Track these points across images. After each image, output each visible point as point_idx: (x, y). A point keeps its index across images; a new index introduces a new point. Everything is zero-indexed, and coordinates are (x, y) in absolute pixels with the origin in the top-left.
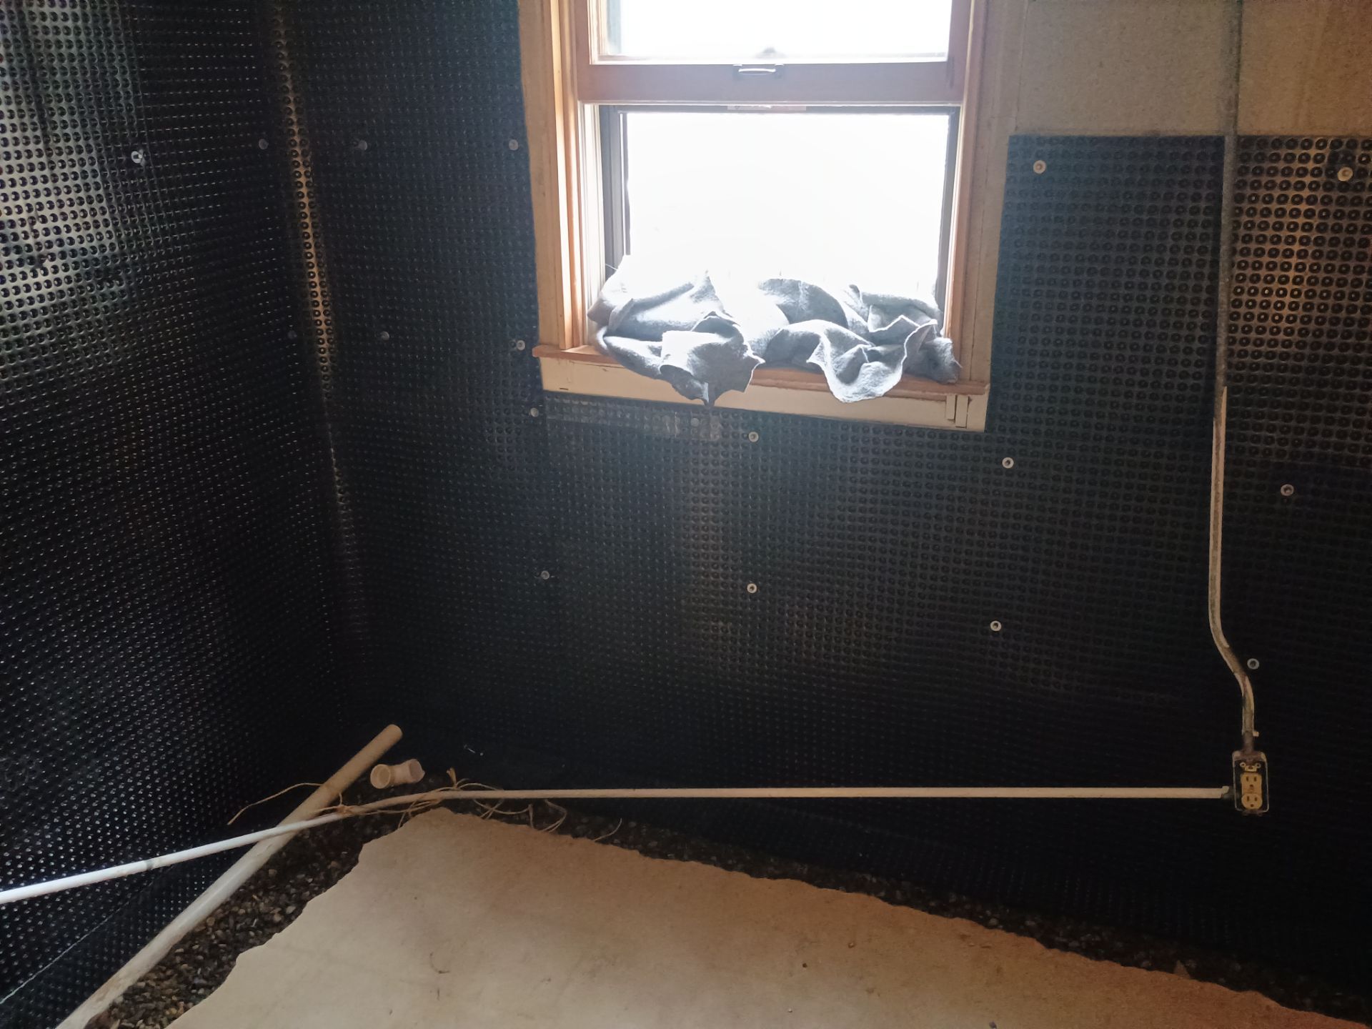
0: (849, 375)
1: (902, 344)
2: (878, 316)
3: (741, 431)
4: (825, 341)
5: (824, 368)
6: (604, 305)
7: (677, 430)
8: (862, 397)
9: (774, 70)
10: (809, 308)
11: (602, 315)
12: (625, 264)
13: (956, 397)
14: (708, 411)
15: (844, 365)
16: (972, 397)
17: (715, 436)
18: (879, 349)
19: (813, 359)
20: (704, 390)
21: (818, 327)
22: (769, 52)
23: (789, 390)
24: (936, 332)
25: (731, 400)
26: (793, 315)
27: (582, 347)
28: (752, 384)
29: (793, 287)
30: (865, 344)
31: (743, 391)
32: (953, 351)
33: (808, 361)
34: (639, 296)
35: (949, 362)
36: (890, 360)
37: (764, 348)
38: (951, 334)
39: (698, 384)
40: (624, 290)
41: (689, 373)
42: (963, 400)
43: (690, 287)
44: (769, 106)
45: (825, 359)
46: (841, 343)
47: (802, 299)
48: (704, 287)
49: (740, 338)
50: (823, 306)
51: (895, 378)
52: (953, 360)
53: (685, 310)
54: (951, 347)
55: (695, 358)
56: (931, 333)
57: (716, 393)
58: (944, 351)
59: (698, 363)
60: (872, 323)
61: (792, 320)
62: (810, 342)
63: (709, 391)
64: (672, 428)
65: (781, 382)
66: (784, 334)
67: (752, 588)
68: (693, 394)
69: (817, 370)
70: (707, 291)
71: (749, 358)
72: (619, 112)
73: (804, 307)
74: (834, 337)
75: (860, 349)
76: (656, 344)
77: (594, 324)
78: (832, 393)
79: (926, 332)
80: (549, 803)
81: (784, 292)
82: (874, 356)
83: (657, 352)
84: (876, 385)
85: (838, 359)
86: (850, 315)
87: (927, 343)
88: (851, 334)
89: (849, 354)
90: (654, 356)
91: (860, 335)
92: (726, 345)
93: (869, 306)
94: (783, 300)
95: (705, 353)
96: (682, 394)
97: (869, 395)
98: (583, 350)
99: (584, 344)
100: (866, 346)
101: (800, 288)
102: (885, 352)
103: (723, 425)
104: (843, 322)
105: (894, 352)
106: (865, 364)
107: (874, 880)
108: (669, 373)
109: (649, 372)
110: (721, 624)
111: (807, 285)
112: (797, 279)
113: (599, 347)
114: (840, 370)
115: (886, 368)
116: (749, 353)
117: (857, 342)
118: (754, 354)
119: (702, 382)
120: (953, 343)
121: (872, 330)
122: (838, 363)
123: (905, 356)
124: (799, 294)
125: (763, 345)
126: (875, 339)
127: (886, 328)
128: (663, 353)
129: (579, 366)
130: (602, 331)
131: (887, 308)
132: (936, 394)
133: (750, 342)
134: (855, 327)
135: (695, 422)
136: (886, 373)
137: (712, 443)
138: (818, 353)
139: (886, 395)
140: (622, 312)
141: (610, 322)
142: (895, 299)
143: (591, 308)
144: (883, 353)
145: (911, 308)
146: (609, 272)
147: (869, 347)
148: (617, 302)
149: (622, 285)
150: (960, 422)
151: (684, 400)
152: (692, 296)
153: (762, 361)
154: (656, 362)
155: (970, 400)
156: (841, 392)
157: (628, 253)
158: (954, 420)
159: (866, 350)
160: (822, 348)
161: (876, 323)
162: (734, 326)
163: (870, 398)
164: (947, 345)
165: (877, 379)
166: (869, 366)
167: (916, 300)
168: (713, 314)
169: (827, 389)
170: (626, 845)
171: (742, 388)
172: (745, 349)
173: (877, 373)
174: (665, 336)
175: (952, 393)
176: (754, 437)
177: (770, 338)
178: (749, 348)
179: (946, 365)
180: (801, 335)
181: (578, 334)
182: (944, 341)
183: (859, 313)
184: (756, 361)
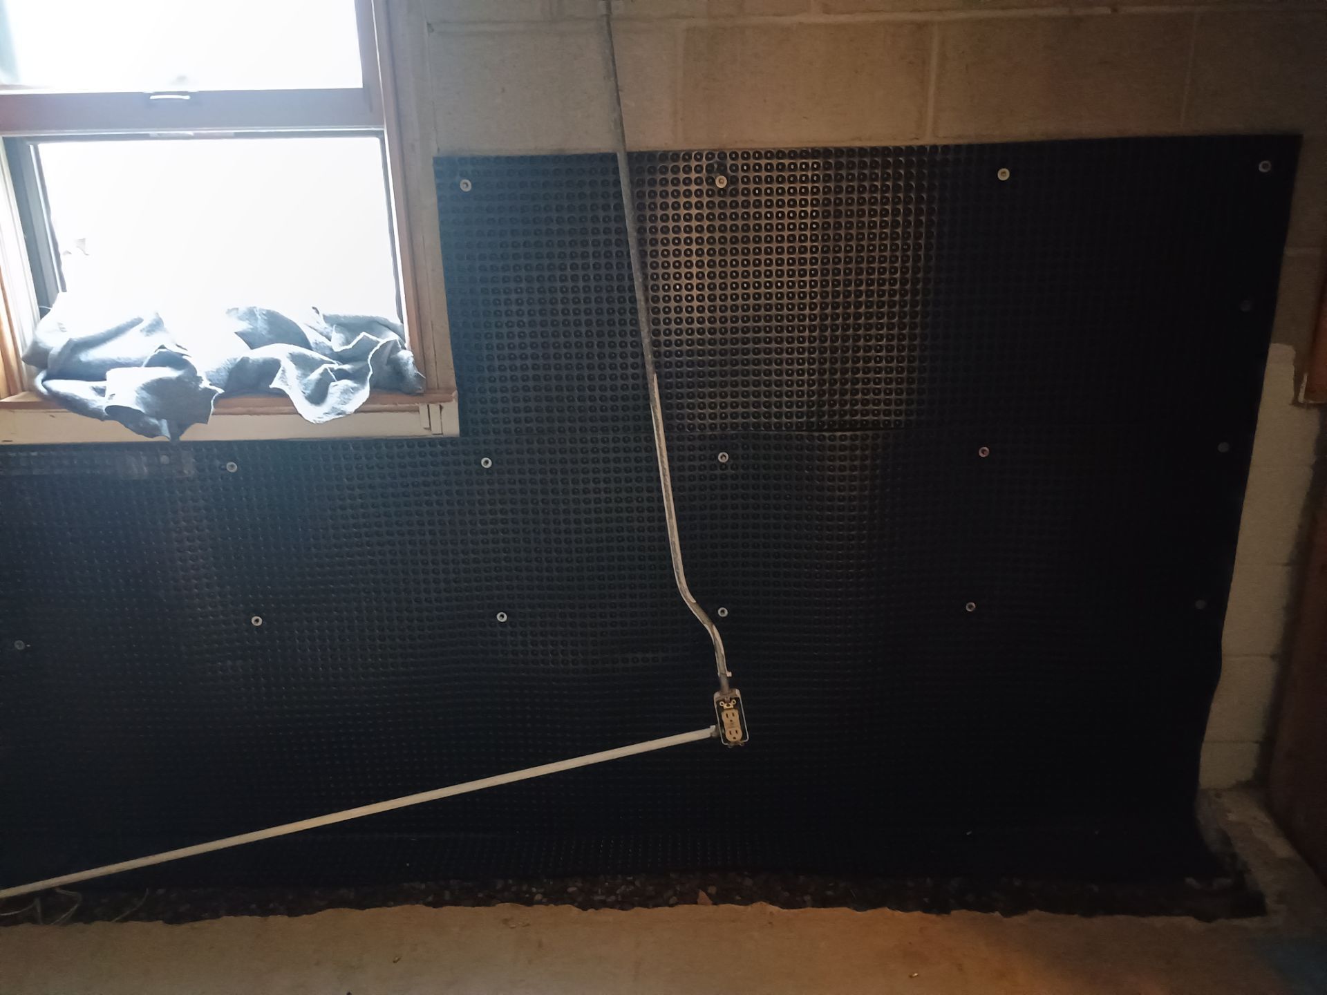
0: (318, 395)
1: (366, 360)
2: (342, 335)
3: (217, 463)
4: (287, 365)
5: (287, 391)
6: (39, 347)
7: (145, 469)
8: (333, 416)
9: (187, 97)
10: (270, 332)
11: (38, 358)
12: (61, 303)
13: (428, 406)
14: (175, 448)
15: (312, 387)
16: (442, 404)
17: (189, 470)
18: (347, 367)
19: (276, 384)
20: (162, 426)
21: (280, 351)
22: (182, 79)
23: (262, 416)
24: (400, 346)
25: (195, 433)
26: (252, 340)
27: (22, 394)
28: (213, 414)
29: (251, 314)
30: (332, 363)
31: (207, 423)
32: (415, 363)
33: (271, 386)
34: (78, 334)
35: (413, 374)
36: (357, 377)
37: (225, 377)
38: (413, 349)
39: (154, 421)
40: (63, 330)
41: (139, 411)
42: (434, 408)
43: (139, 321)
44: (191, 133)
45: (290, 382)
46: (305, 365)
47: (261, 325)
48: (155, 320)
49: (194, 370)
50: (283, 330)
51: (364, 393)
52: (416, 371)
53: (137, 345)
54: (411, 360)
55: (145, 394)
56: (395, 348)
57: (179, 426)
58: (406, 364)
59: (149, 400)
60: (337, 343)
61: (252, 346)
62: (271, 368)
63: (170, 427)
64: (139, 468)
65: (251, 409)
66: (244, 361)
67: (257, 621)
68: (155, 431)
69: (281, 394)
70: (156, 326)
71: (206, 389)
72: (28, 143)
73: (264, 332)
74: (297, 360)
75: (326, 369)
76: (100, 384)
77: (33, 368)
78: (301, 415)
79: (389, 347)
80: (62, 892)
81: (240, 318)
82: (341, 375)
83: (101, 392)
84: (345, 403)
85: (305, 381)
86: (312, 337)
87: (392, 356)
88: (316, 355)
89: (315, 375)
90: (98, 398)
91: (325, 355)
92: (178, 378)
93: (332, 326)
94: (244, 326)
95: (155, 388)
96: (139, 433)
97: (339, 414)
98: (19, 398)
99: (23, 390)
100: (331, 366)
101: (257, 313)
102: (352, 369)
103: (195, 459)
104: (305, 343)
105: (361, 368)
106: (332, 384)
107: (423, 886)
108: (116, 413)
109: (95, 414)
110: (229, 663)
111: (263, 310)
112: (252, 306)
113: (39, 394)
114: (308, 392)
115: (355, 385)
116: (205, 384)
117: (323, 362)
118: (211, 385)
119: (159, 419)
120: (414, 357)
121: (338, 348)
122: (305, 384)
123: (371, 373)
124: (256, 319)
125: (224, 374)
126: (341, 357)
127: (350, 346)
128: (108, 393)
129: (20, 414)
130: (41, 376)
131: (349, 326)
132: (408, 405)
133: (207, 374)
134: (319, 348)
135: (164, 459)
136: (355, 390)
137: (188, 479)
138: (281, 377)
139: (357, 411)
140: (60, 353)
141: (49, 366)
142: (357, 318)
143: (26, 350)
144: (351, 372)
145: (373, 325)
146: (43, 313)
147: (336, 366)
148: (55, 343)
149: (60, 324)
150: (436, 430)
151: (142, 438)
152: (141, 331)
153: (220, 391)
154: (102, 403)
155: (441, 408)
156: (312, 414)
157: (64, 290)
158: (430, 429)
159: (332, 370)
160: (284, 371)
161: (341, 342)
162: (184, 357)
163: (341, 416)
164: (408, 358)
165: (346, 397)
166: (336, 385)
167: (377, 317)
168: (162, 347)
169: (295, 412)
170: (151, 916)
171: (204, 419)
172: (199, 379)
173: (345, 391)
174: (110, 374)
175: (423, 402)
176: (232, 467)
177: (230, 367)
178: (204, 378)
179: (411, 377)
180: (261, 360)
181: (14, 381)
182: (406, 355)
183: (321, 334)
184: (214, 392)
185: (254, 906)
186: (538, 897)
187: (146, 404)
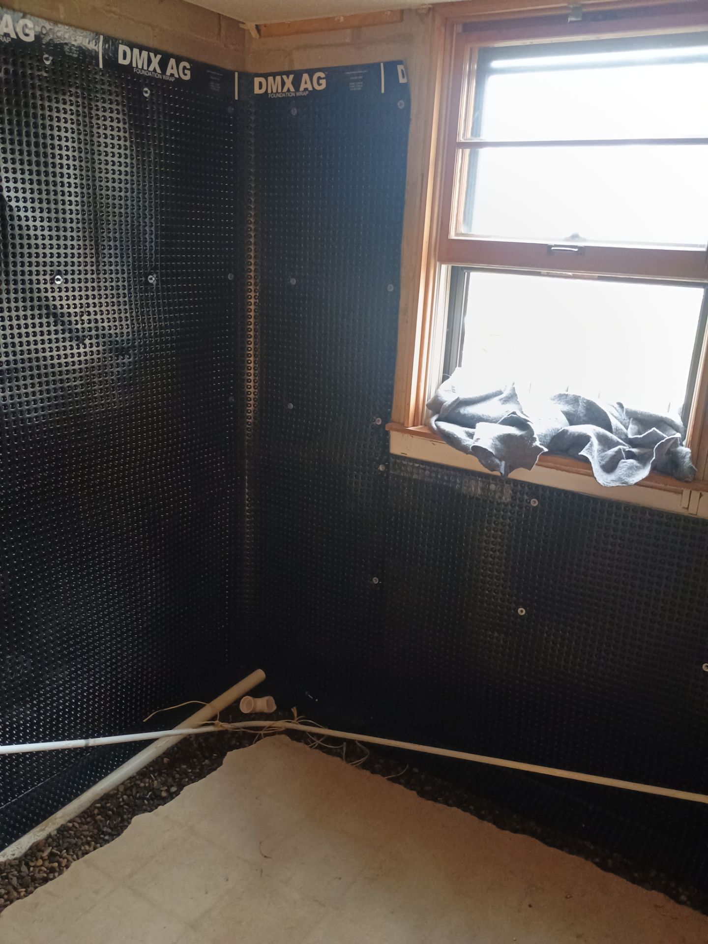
0: (610, 467)
1: (653, 448)
2: (636, 427)
3: (526, 497)
4: (594, 440)
5: (591, 460)
6: (438, 400)
7: (479, 491)
8: (618, 484)
9: (576, 250)
10: (585, 415)
11: (436, 406)
12: (457, 374)
13: (691, 492)
14: (502, 481)
15: (607, 459)
16: (702, 493)
17: (507, 498)
18: (634, 450)
19: (583, 453)
20: (501, 465)
21: (589, 430)
22: (575, 237)
23: (564, 472)
24: (679, 443)
25: (520, 474)
26: (572, 419)
27: (420, 427)
28: (536, 464)
29: (576, 400)
30: (624, 445)
31: (530, 470)
32: (692, 458)
33: (580, 454)
34: (464, 395)
35: (688, 466)
36: (642, 459)
37: (549, 441)
38: (691, 445)
39: (497, 461)
40: (454, 391)
41: (492, 453)
42: (696, 494)
43: (500, 393)
44: (570, 274)
45: (593, 453)
46: (606, 443)
47: (581, 410)
48: (510, 394)
49: (531, 432)
50: (595, 415)
51: (645, 472)
52: (691, 464)
53: (496, 409)
54: (689, 455)
55: (498, 443)
56: (675, 443)
57: (510, 468)
58: (684, 457)
59: (499, 447)
60: (631, 432)
61: (572, 423)
62: (583, 440)
63: (505, 467)
64: (475, 488)
65: (558, 466)
66: (564, 432)
67: (522, 611)
68: (494, 467)
69: (586, 460)
70: (512, 397)
71: (536, 447)
72: (465, 271)
73: (581, 415)
74: (603, 440)
75: (620, 449)
76: (471, 430)
77: (430, 411)
78: (595, 478)
79: (672, 442)
80: (358, 744)
81: (567, 402)
82: (630, 455)
83: (471, 436)
84: (629, 476)
85: (603, 454)
86: (615, 423)
87: (672, 450)
88: (615, 438)
89: (612, 452)
90: (468, 439)
91: (621, 439)
92: (521, 436)
93: (630, 419)
94: (567, 408)
95: (505, 439)
96: (486, 467)
97: (623, 483)
98: (419, 429)
99: (421, 425)
100: (625, 447)
101: (580, 401)
102: (639, 453)
103: (513, 491)
104: (608, 427)
105: (645, 453)
106: (623, 460)
107: (592, 847)
108: (477, 451)
109: (464, 449)
110: (496, 634)
111: (585, 399)
112: (578, 395)
113: (431, 428)
114: (603, 463)
115: (638, 465)
116: (537, 443)
117: (618, 444)
118: (540, 444)
119: (500, 460)
120: (692, 453)
121: (630, 436)
122: (602, 457)
123: (654, 458)
124: (578, 405)
125: (549, 438)
126: (632, 443)
127: (641, 436)
128: (475, 437)
129: (416, 439)
130: (435, 418)
131: (644, 421)
132: (675, 488)
133: (539, 436)
134: (618, 432)
135: (493, 487)
136: (638, 468)
137: (504, 503)
138: (588, 449)
139: (637, 484)
140: (450, 406)
141: (441, 412)
142: (651, 416)
143: (429, 400)
144: (637, 454)
145: (663, 423)
146: (445, 378)
147: (627, 448)
148: (448, 399)
149: (453, 387)
150: (693, 510)
151: (486, 471)
152: (500, 400)
153: (546, 450)
154: (469, 443)
155: (701, 495)
156: (602, 478)
157: (460, 366)
158: (688, 508)
159: (624, 450)
160: (592, 445)
161: (634, 432)
162: (528, 423)
163: (624, 485)
164: (687, 453)
165: (631, 472)
166: (625, 462)
167: (666, 418)
168: (514, 413)
169: (592, 475)
170: (408, 785)
171: (529, 467)
172: (534, 440)
173: (631, 468)
174: (478, 425)
175: (688, 488)
176: (534, 503)
177: (554, 434)
178: (537, 439)
179: (685, 467)
180: (576, 434)
181: (418, 418)
182: (685, 450)
183: (621, 423)
184: (542, 450)
185: (472, 807)
186: (683, 898)
187: (497, 449)
